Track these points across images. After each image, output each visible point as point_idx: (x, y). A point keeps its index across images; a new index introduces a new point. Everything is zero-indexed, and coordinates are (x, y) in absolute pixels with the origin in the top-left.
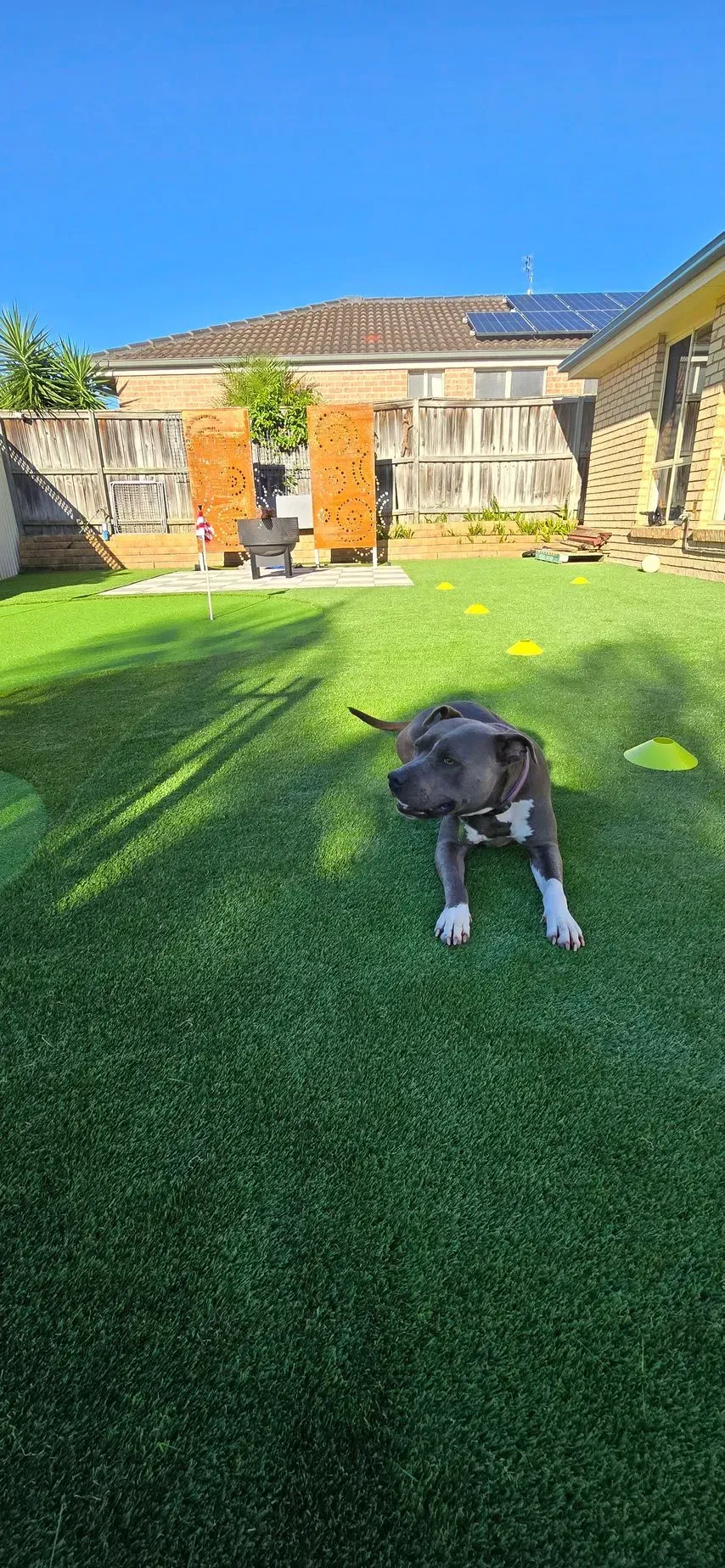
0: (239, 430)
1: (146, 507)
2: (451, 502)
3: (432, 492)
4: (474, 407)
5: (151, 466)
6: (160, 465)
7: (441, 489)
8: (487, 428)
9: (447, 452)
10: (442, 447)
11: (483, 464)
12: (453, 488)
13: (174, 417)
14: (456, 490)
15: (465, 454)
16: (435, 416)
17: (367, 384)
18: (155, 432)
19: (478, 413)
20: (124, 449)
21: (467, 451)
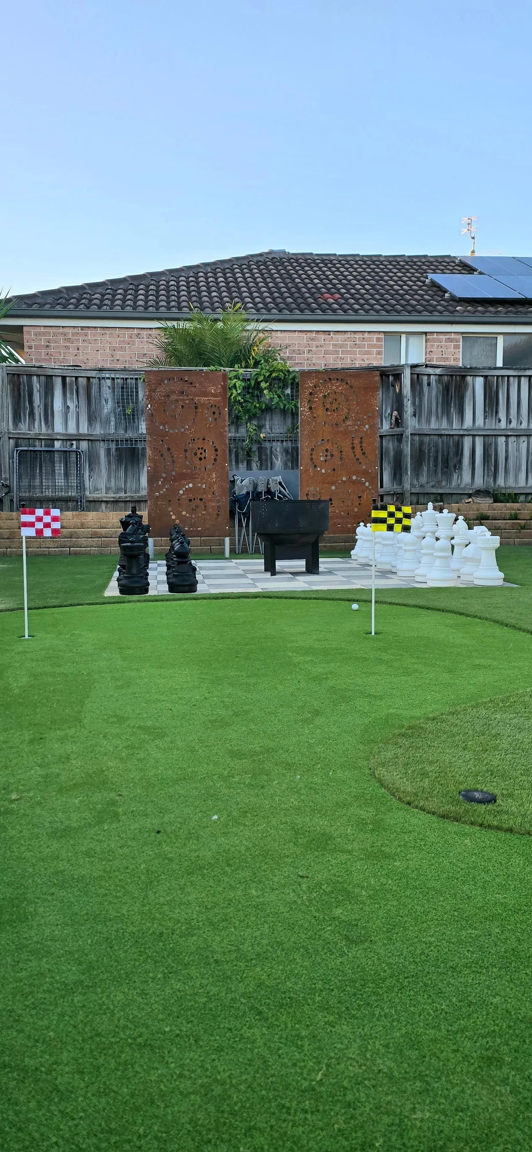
0: (214, 395)
1: (60, 481)
2: (449, 480)
3: (425, 469)
4: (476, 376)
5: (72, 429)
6: (84, 429)
7: (436, 465)
8: (491, 398)
9: (444, 424)
10: (437, 417)
11: (487, 439)
12: (451, 464)
13: (107, 376)
14: (455, 466)
15: (465, 427)
16: (429, 384)
17: (335, 345)
18: (82, 392)
19: (479, 382)
20: (39, 409)
21: (468, 422)
